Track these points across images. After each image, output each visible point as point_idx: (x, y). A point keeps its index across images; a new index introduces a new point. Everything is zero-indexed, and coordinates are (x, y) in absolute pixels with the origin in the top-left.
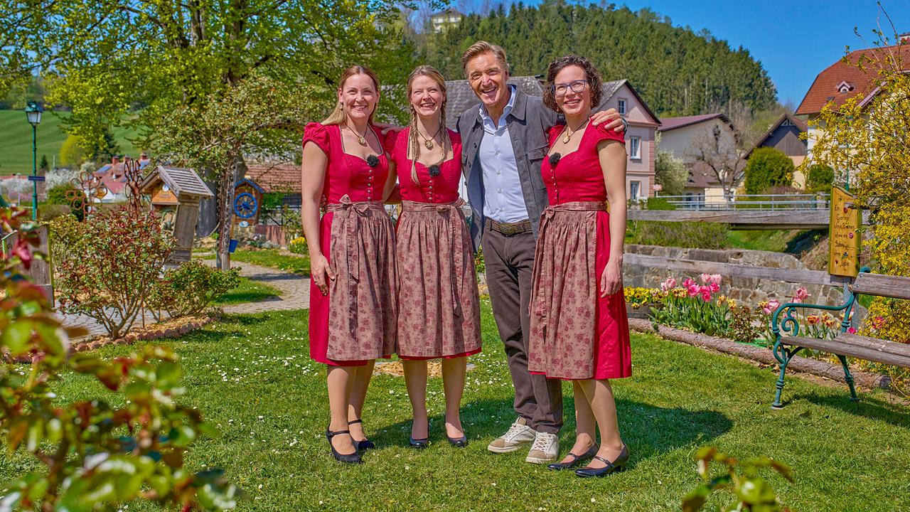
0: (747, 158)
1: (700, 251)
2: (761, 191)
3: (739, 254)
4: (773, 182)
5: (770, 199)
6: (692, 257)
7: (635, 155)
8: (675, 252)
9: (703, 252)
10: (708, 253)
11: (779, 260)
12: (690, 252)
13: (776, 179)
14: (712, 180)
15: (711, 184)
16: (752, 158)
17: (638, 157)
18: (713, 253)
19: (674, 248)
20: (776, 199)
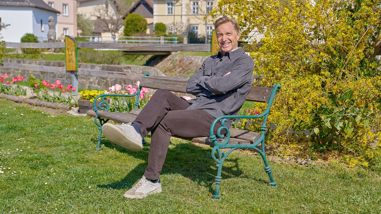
0: (124, 18)
1: (108, 66)
2: (132, 36)
3: (128, 67)
4: (138, 31)
5: (138, 39)
6: (103, 68)
7: (66, 13)
8: (94, 66)
9: (110, 67)
10: (112, 67)
11: (150, 70)
12: (103, 66)
13: (139, 29)
14: (105, 29)
15: (105, 31)
16: (127, 18)
17: (67, 15)
18: (115, 67)
19: (94, 64)
20: (142, 39)
